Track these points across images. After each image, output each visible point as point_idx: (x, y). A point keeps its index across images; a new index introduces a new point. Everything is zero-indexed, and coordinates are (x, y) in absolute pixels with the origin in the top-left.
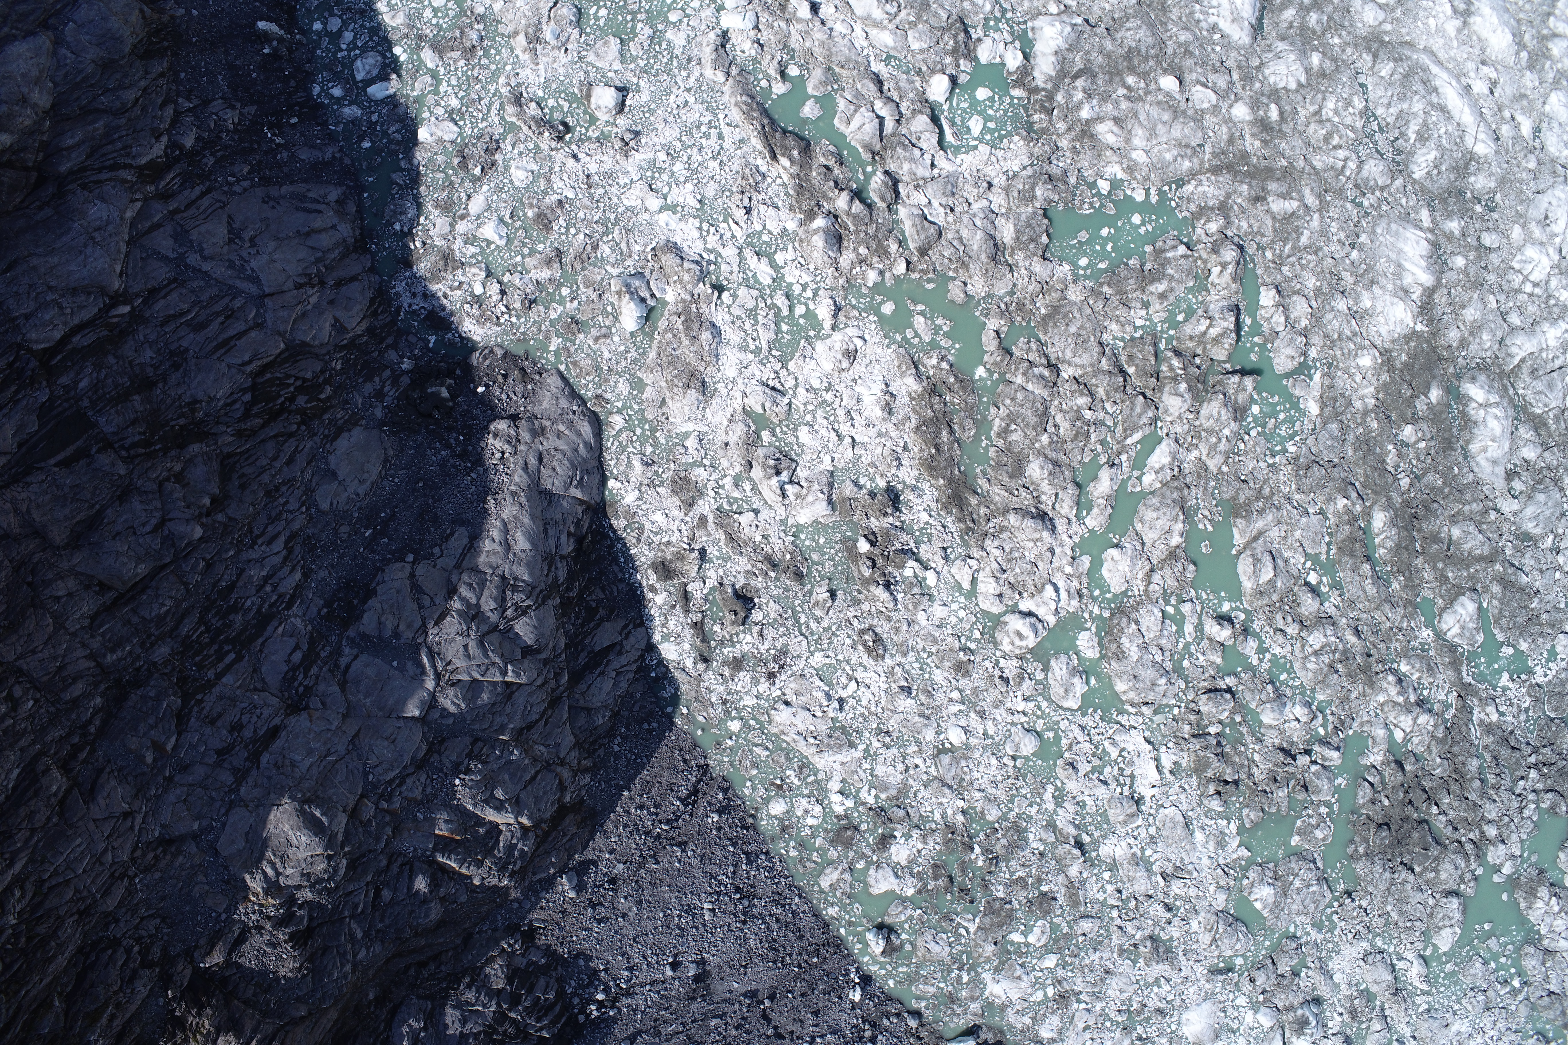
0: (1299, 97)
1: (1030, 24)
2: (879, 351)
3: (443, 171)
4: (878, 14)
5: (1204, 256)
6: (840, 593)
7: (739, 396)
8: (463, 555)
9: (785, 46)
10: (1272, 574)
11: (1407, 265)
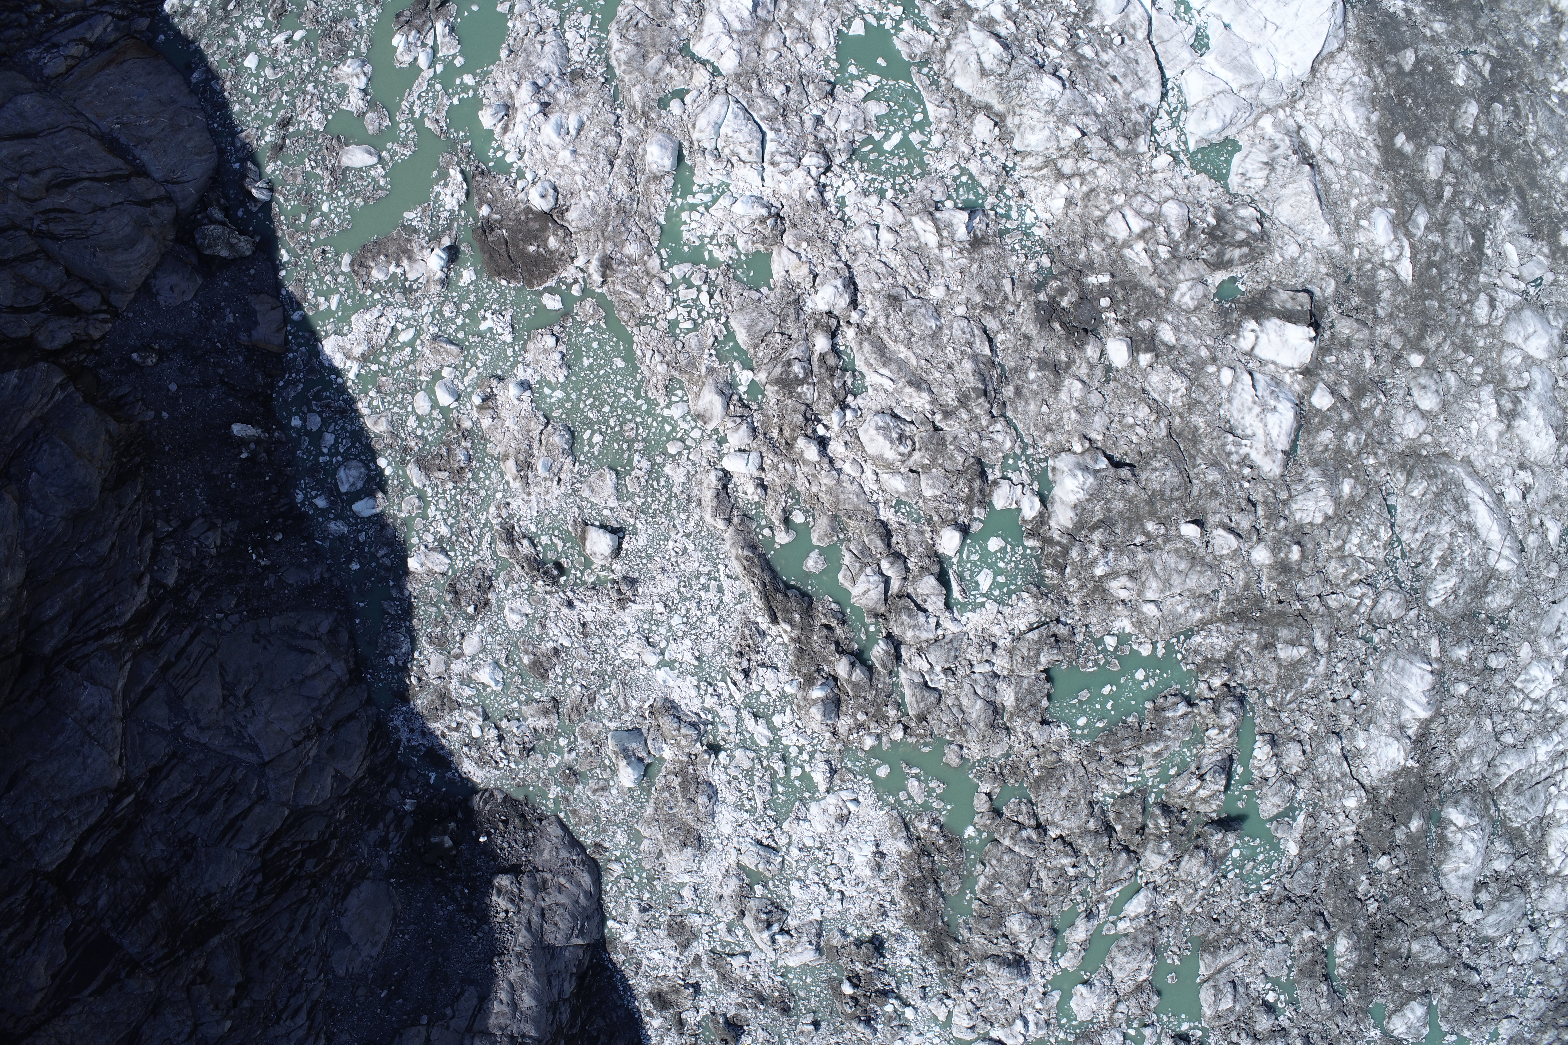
0: (1324, 532)
1: (1051, 462)
2: (872, 813)
3: (435, 605)
4: (890, 454)
5: (1204, 713)
6: (824, 1024)
7: (734, 852)
8: (474, 1017)
9: (791, 488)
10: (1230, 1005)
11: (1408, 702)
